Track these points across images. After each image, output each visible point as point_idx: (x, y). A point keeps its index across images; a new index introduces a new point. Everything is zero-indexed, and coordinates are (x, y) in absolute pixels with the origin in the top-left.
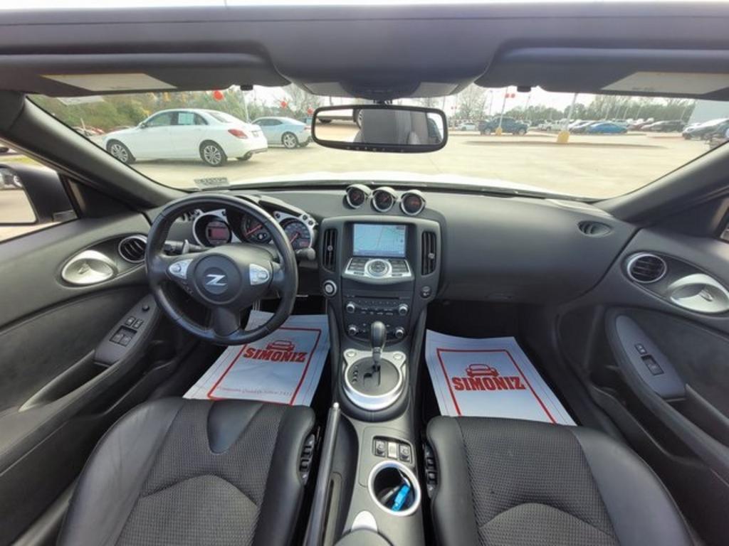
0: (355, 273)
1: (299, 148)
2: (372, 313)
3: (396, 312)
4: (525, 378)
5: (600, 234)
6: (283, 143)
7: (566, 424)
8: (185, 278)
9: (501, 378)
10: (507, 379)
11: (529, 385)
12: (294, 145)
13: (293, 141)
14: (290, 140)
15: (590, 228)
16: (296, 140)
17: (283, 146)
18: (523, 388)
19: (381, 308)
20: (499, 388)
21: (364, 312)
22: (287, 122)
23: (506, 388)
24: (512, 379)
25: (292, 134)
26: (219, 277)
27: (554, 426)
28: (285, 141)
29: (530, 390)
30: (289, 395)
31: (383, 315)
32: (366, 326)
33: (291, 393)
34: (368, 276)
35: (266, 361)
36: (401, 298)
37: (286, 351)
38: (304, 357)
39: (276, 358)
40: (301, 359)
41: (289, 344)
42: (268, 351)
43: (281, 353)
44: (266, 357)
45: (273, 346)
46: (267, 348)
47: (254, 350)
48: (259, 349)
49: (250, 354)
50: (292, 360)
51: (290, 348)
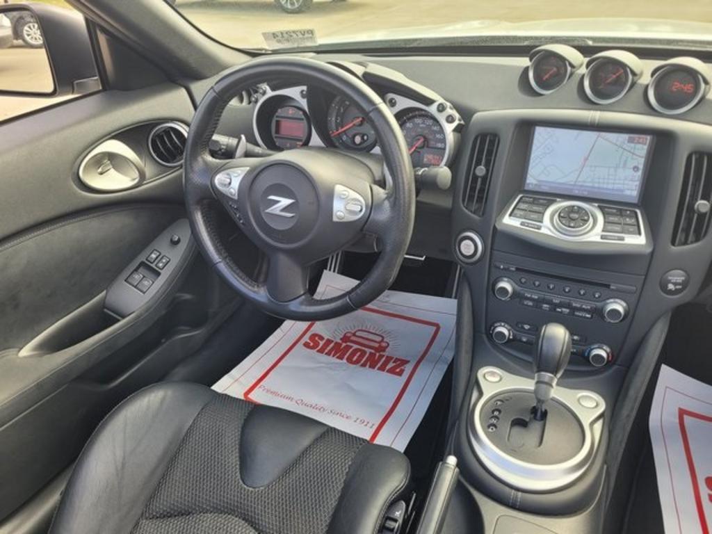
0: (522, 224)
3: (598, 312)
8: (235, 198)
19: (566, 299)
21: (529, 303)
26: (285, 202)
30: (370, 425)
31: (569, 314)
32: (529, 329)
33: (373, 425)
34: (549, 233)
35: (338, 361)
36: (612, 287)
37: (373, 351)
38: (402, 368)
39: (355, 359)
40: (398, 370)
41: (379, 339)
42: (344, 345)
43: (364, 353)
44: (338, 355)
45: (353, 338)
46: (341, 339)
47: (321, 338)
48: (330, 338)
49: (314, 343)
50: (382, 369)
51: (380, 346)
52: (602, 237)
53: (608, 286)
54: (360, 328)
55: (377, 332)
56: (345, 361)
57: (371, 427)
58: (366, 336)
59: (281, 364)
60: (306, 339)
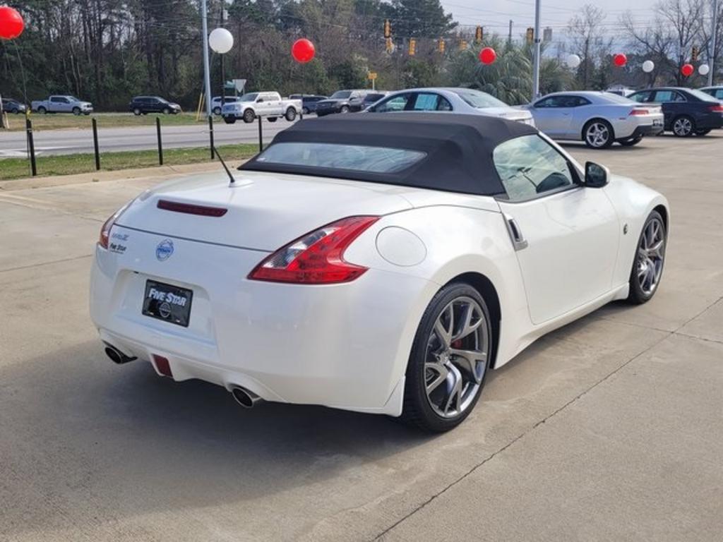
1: (616, 148)
6: (584, 138)
12: (604, 141)
13: (605, 135)
14: (598, 134)
16: (610, 135)
17: (584, 143)
22: (600, 101)
25: (604, 123)
28: (589, 134)
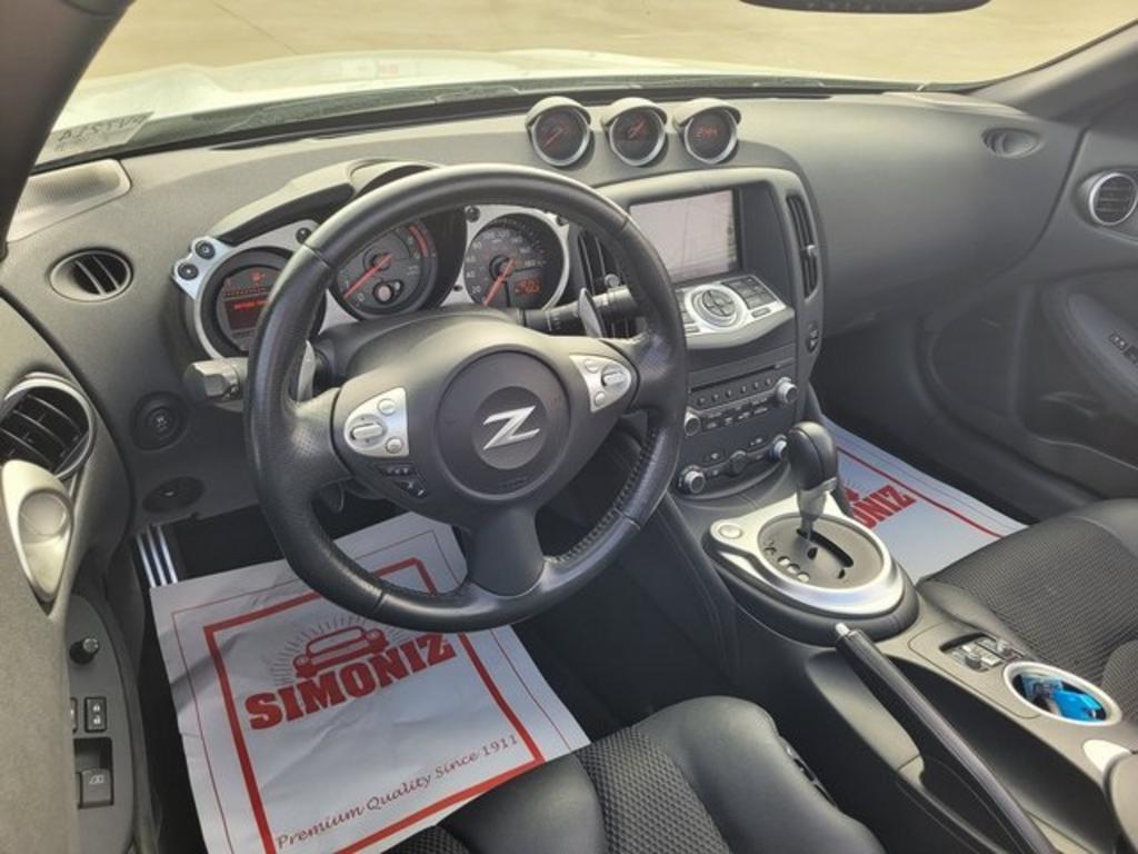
2: (729, 420)
4: (899, 483)
5: (1020, 151)
7: (1014, 531)
8: (405, 452)
9: (866, 500)
10: (874, 496)
11: (916, 493)
15: (1000, 142)
18: (910, 501)
20: (881, 519)
21: (714, 425)
23: (890, 514)
24: (883, 491)
26: (520, 415)
27: (1003, 540)
29: (925, 502)
30: (509, 741)
31: (750, 417)
32: (719, 458)
33: (512, 737)
34: (709, 331)
35: (341, 706)
36: (778, 366)
37: (371, 655)
38: (443, 644)
39: (360, 684)
40: (442, 651)
41: (357, 634)
42: (316, 680)
43: (361, 668)
44: (329, 698)
45: (316, 661)
46: (298, 675)
47: (268, 697)
48: (281, 687)
49: (265, 712)
50: (418, 666)
51: (371, 642)
52: (754, 315)
53: (772, 368)
54: (309, 641)
55: (340, 627)
56: (350, 699)
57: (515, 742)
58: (333, 644)
59: (260, 784)
60: (244, 717)
